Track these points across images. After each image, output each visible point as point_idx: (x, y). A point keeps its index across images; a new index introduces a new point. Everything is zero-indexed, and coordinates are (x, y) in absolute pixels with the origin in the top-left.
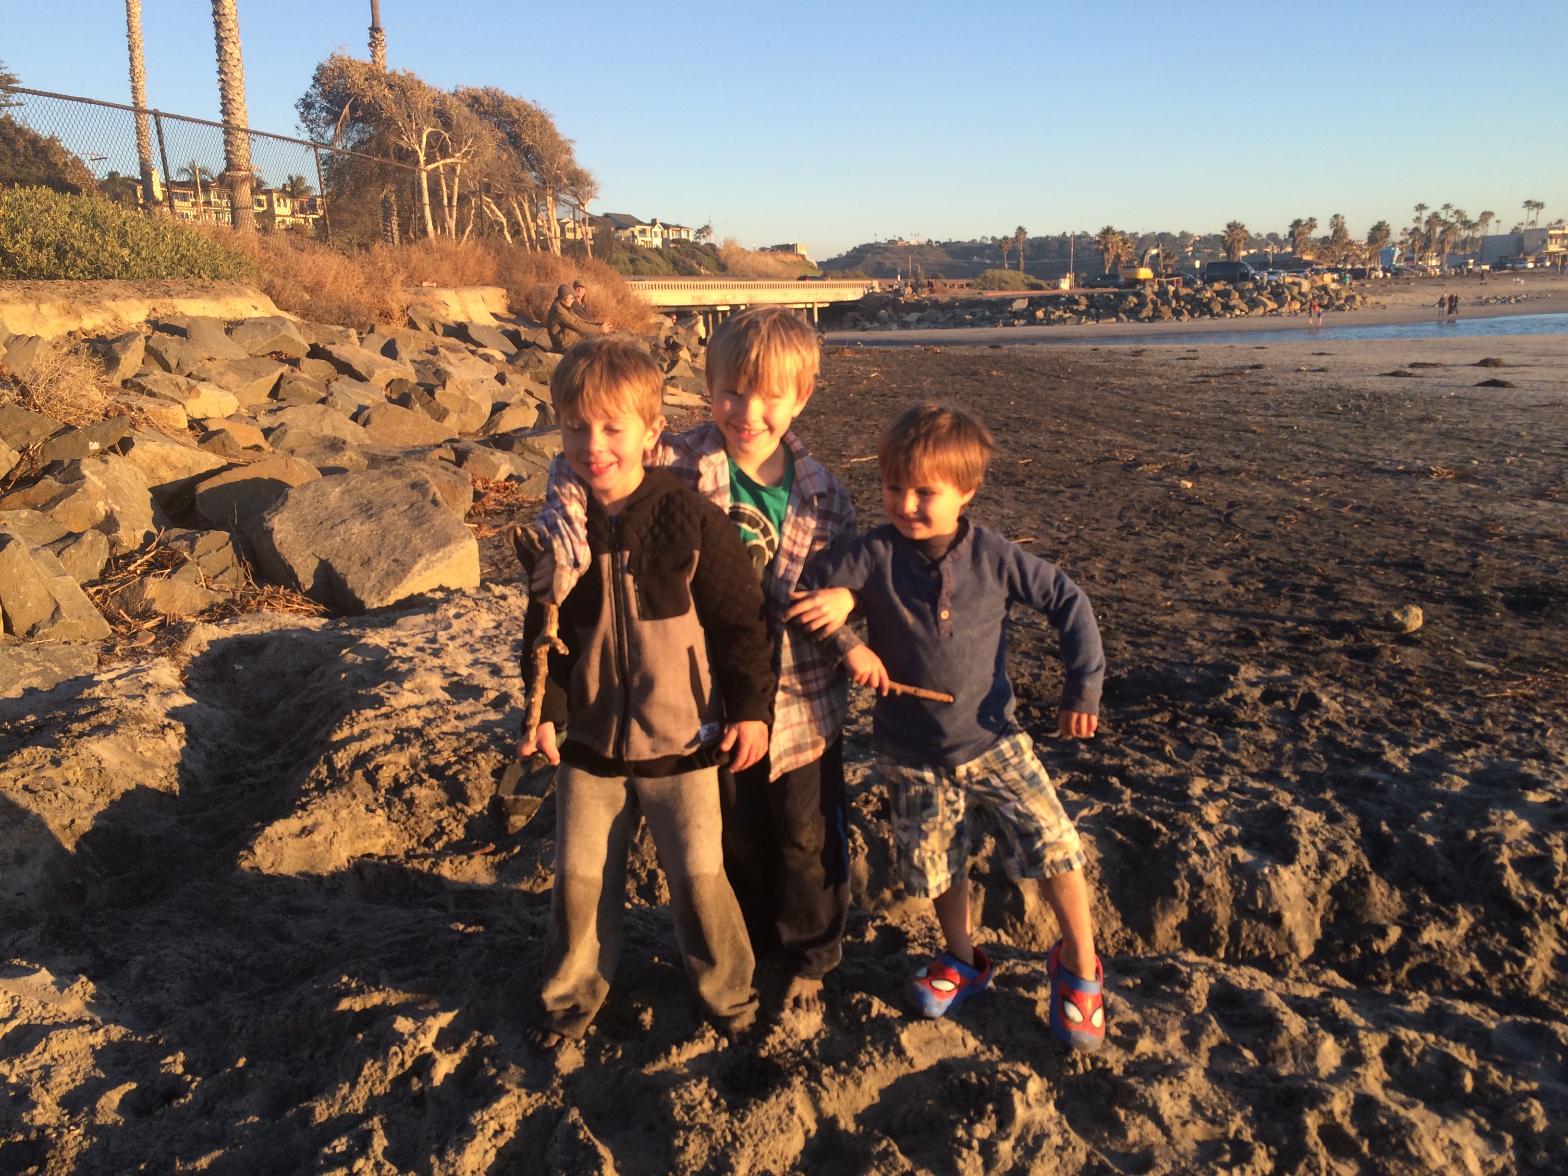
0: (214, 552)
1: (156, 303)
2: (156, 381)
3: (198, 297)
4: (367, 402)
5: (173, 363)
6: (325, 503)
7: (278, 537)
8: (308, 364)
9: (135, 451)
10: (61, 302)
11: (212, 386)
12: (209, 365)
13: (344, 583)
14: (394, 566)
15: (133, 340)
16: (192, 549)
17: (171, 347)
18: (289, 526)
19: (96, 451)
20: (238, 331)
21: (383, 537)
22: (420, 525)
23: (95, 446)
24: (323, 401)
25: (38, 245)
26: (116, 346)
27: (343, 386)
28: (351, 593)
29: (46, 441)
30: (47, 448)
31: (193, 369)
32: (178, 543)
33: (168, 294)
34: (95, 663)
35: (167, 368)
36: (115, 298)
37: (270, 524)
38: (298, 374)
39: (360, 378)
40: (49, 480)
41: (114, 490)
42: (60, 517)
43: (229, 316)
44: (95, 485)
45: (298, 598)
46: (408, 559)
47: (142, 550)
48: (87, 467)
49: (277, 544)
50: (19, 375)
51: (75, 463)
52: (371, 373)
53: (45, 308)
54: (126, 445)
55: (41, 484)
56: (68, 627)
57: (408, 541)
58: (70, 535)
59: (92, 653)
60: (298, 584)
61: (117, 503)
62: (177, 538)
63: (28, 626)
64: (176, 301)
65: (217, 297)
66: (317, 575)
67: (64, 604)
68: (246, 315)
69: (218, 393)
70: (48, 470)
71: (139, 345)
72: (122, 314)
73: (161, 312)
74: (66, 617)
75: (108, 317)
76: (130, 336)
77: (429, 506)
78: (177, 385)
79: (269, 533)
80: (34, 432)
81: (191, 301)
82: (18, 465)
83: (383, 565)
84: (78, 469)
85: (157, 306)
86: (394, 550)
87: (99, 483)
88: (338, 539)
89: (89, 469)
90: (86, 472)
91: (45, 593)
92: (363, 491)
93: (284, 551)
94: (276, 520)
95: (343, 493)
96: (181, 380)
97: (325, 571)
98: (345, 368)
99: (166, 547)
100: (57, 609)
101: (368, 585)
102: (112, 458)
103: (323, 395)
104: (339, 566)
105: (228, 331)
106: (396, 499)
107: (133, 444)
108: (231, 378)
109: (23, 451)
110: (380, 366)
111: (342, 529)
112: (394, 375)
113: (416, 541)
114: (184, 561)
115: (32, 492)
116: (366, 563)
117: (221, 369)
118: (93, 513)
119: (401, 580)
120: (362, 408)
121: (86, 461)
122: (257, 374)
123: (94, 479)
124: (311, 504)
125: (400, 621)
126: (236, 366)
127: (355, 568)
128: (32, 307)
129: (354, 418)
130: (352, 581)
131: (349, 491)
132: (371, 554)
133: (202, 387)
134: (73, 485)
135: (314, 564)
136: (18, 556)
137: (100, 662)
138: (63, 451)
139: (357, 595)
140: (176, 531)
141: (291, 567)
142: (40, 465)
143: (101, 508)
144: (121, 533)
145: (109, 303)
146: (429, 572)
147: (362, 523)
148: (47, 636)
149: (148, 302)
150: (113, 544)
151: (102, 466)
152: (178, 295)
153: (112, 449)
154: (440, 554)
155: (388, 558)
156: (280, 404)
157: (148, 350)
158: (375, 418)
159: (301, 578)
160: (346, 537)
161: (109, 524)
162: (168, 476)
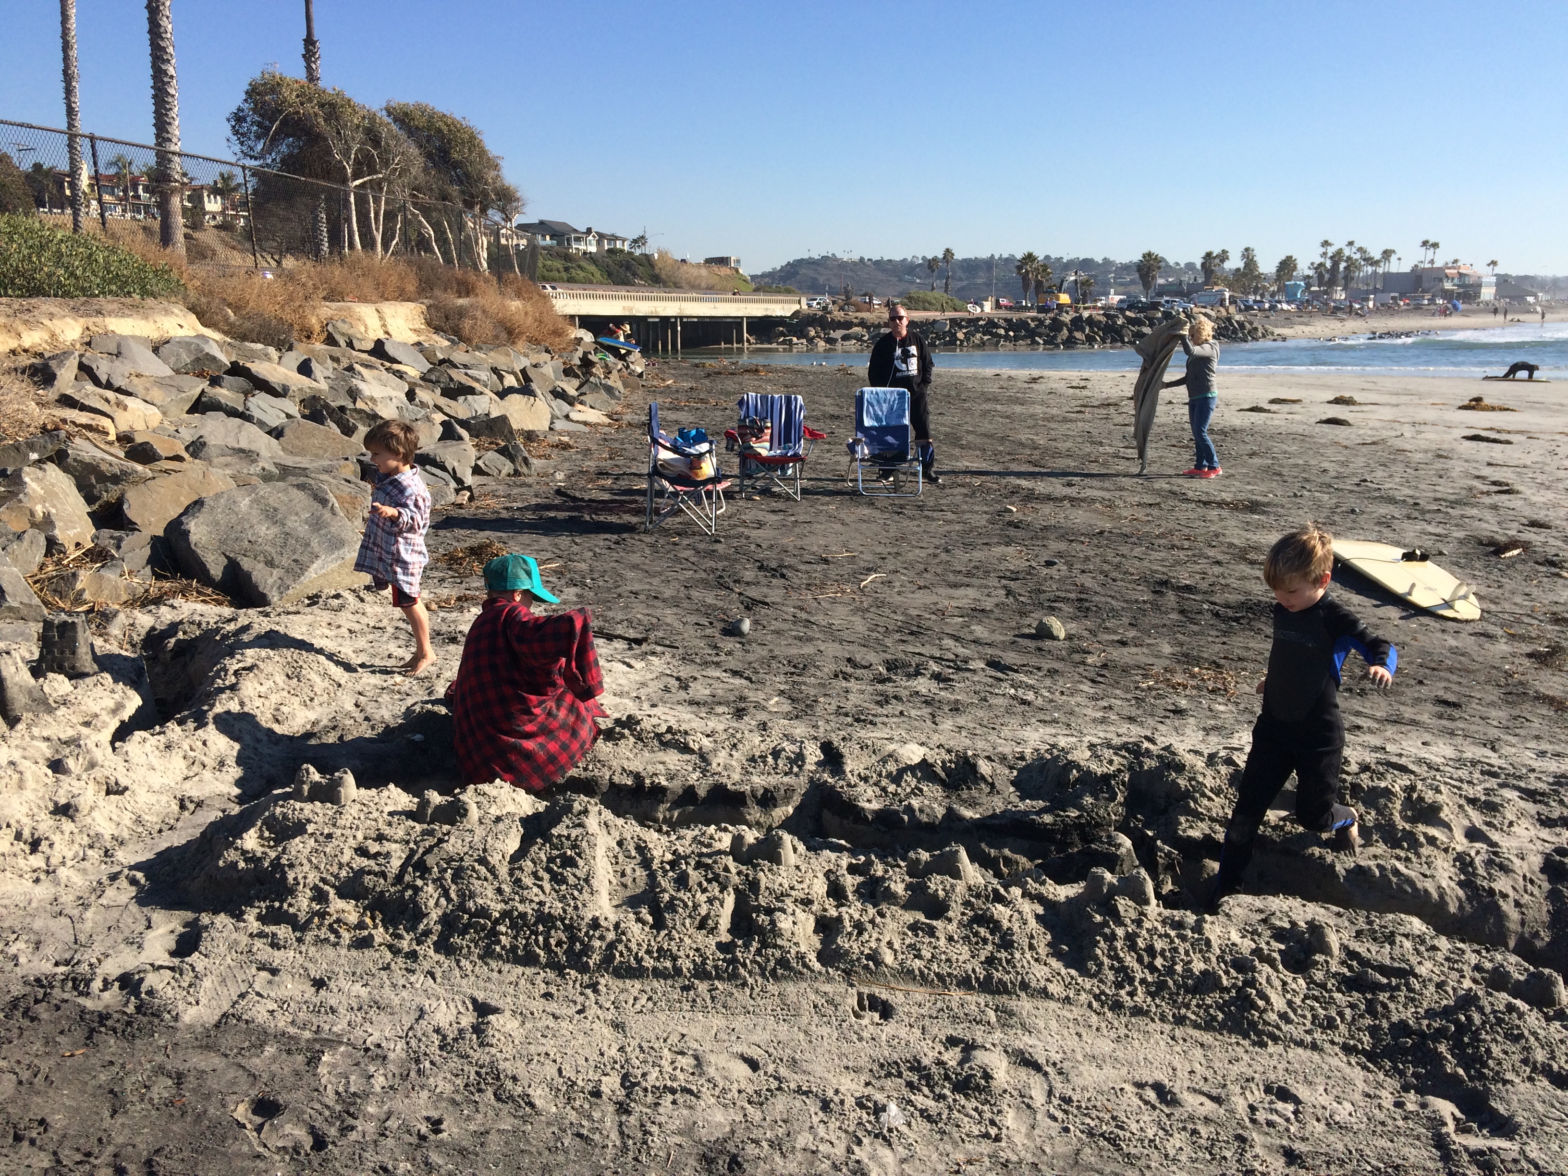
0: (138, 550)
1: (90, 321)
2: (87, 395)
3: (129, 316)
5: (103, 379)
6: (236, 511)
7: (193, 538)
8: (228, 381)
12: (136, 380)
13: (250, 578)
14: (293, 565)
15: (67, 358)
16: (118, 547)
17: (104, 365)
18: (204, 529)
19: (35, 461)
21: (286, 540)
22: (318, 531)
23: (34, 456)
24: (241, 415)
26: (53, 364)
27: (259, 401)
31: (122, 385)
32: (107, 542)
33: (99, 312)
35: (97, 382)
36: (51, 317)
37: (188, 529)
38: (218, 389)
39: (277, 394)
41: (50, 495)
42: (4, 517)
43: (155, 335)
45: (208, 590)
46: (305, 559)
48: (28, 474)
51: (17, 471)
52: (287, 389)
54: (61, 455)
56: (13, 609)
57: (308, 544)
58: (12, 533)
59: (32, 632)
60: (209, 578)
61: (53, 506)
62: (108, 537)
64: (108, 320)
65: (146, 316)
66: (224, 572)
67: (9, 591)
68: (172, 333)
69: (143, 407)
71: (72, 364)
72: (58, 332)
73: (94, 330)
75: (46, 336)
76: (66, 354)
77: (327, 515)
78: (106, 399)
79: (186, 535)
81: (122, 320)
83: (284, 564)
84: (20, 476)
86: (295, 552)
88: (246, 541)
89: (29, 476)
93: (198, 550)
94: (193, 524)
95: (252, 502)
96: (111, 394)
97: (233, 567)
98: (262, 385)
100: (2, 595)
101: (270, 581)
102: (49, 467)
103: (241, 410)
104: (246, 564)
106: (298, 508)
107: (68, 455)
108: (156, 394)
112: (308, 392)
113: (314, 544)
114: (112, 557)
116: (269, 562)
117: (148, 385)
118: (33, 515)
119: (299, 578)
121: (26, 470)
122: (180, 389)
123: (34, 485)
124: (223, 511)
126: (161, 382)
127: (260, 566)
130: (256, 577)
131: (257, 501)
132: (274, 555)
133: (129, 401)
134: (15, 490)
135: (223, 561)
138: (7, 460)
139: (261, 588)
140: (108, 532)
141: (203, 563)
143: (40, 510)
144: (57, 531)
145: (46, 322)
146: (323, 571)
147: (268, 528)
149: (82, 320)
150: (50, 542)
152: (109, 313)
153: (50, 459)
154: (333, 556)
155: (288, 558)
157: (82, 367)
158: (288, 432)
159: (212, 573)
160: (253, 539)
161: (46, 524)
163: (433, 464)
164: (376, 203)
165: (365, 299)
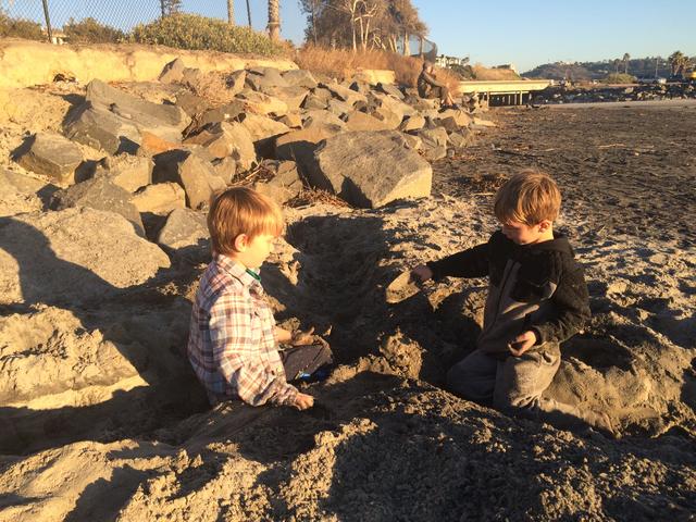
1: (249, 61)
3: (266, 60)
4: (346, 112)
5: (258, 87)
7: (322, 164)
8: (318, 90)
9: (246, 120)
10: (207, 57)
11: (276, 98)
12: (275, 89)
13: (360, 190)
14: (387, 181)
15: (240, 75)
16: (277, 170)
17: (257, 80)
18: (328, 159)
19: (228, 119)
21: (380, 165)
22: (400, 159)
23: (227, 116)
25: (195, 36)
26: (233, 77)
27: (334, 102)
28: (364, 195)
29: (204, 113)
30: (205, 117)
31: (267, 90)
33: (252, 58)
35: (254, 89)
36: (230, 58)
37: (318, 157)
39: (343, 100)
40: (205, 132)
41: (236, 139)
42: (211, 151)
43: (280, 69)
44: (228, 136)
45: (334, 197)
47: (252, 171)
49: (322, 168)
50: (191, 84)
51: (219, 124)
52: (347, 97)
53: (200, 59)
55: (202, 134)
57: (394, 168)
58: (217, 159)
60: (333, 190)
63: (198, 203)
64: (257, 61)
65: (275, 60)
66: (343, 186)
68: (288, 69)
70: (205, 128)
71: (242, 78)
73: (251, 66)
76: (238, 73)
77: (403, 149)
78: (260, 97)
79: (317, 162)
80: (198, 107)
81: (264, 61)
82: (191, 125)
83: (381, 180)
84: (220, 126)
85: (249, 63)
86: (386, 173)
87: (230, 135)
89: (225, 126)
90: (224, 129)
92: (366, 141)
93: (325, 172)
96: (262, 95)
97: (348, 183)
99: (264, 168)
101: (373, 191)
102: (235, 123)
104: (356, 180)
105: (282, 75)
108: (284, 95)
109: (193, 117)
110: (351, 94)
111: (356, 160)
112: (358, 99)
113: (399, 168)
114: (274, 176)
115: (197, 138)
116: (371, 179)
118: (227, 150)
119: (392, 189)
120: (344, 114)
121: (224, 123)
122: (296, 94)
123: (228, 132)
124: (338, 147)
125: (398, 211)
126: (285, 90)
127: (365, 182)
128: (194, 58)
129: (341, 117)
130: (364, 189)
132: (373, 175)
133: (271, 98)
134: (217, 135)
135: (342, 179)
136: (194, 162)
138: (212, 119)
139: (367, 196)
140: (268, 161)
141: (329, 181)
142: (201, 125)
143: (231, 148)
144: (241, 160)
145: (228, 60)
149: (245, 61)
150: (238, 166)
151: (231, 127)
153: (235, 119)
154: (412, 176)
156: (306, 110)
157: (246, 80)
158: (350, 118)
159: (335, 187)
161: (236, 155)
162: (262, 136)
163: (427, 137)
164: (365, 29)
165: (367, 68)
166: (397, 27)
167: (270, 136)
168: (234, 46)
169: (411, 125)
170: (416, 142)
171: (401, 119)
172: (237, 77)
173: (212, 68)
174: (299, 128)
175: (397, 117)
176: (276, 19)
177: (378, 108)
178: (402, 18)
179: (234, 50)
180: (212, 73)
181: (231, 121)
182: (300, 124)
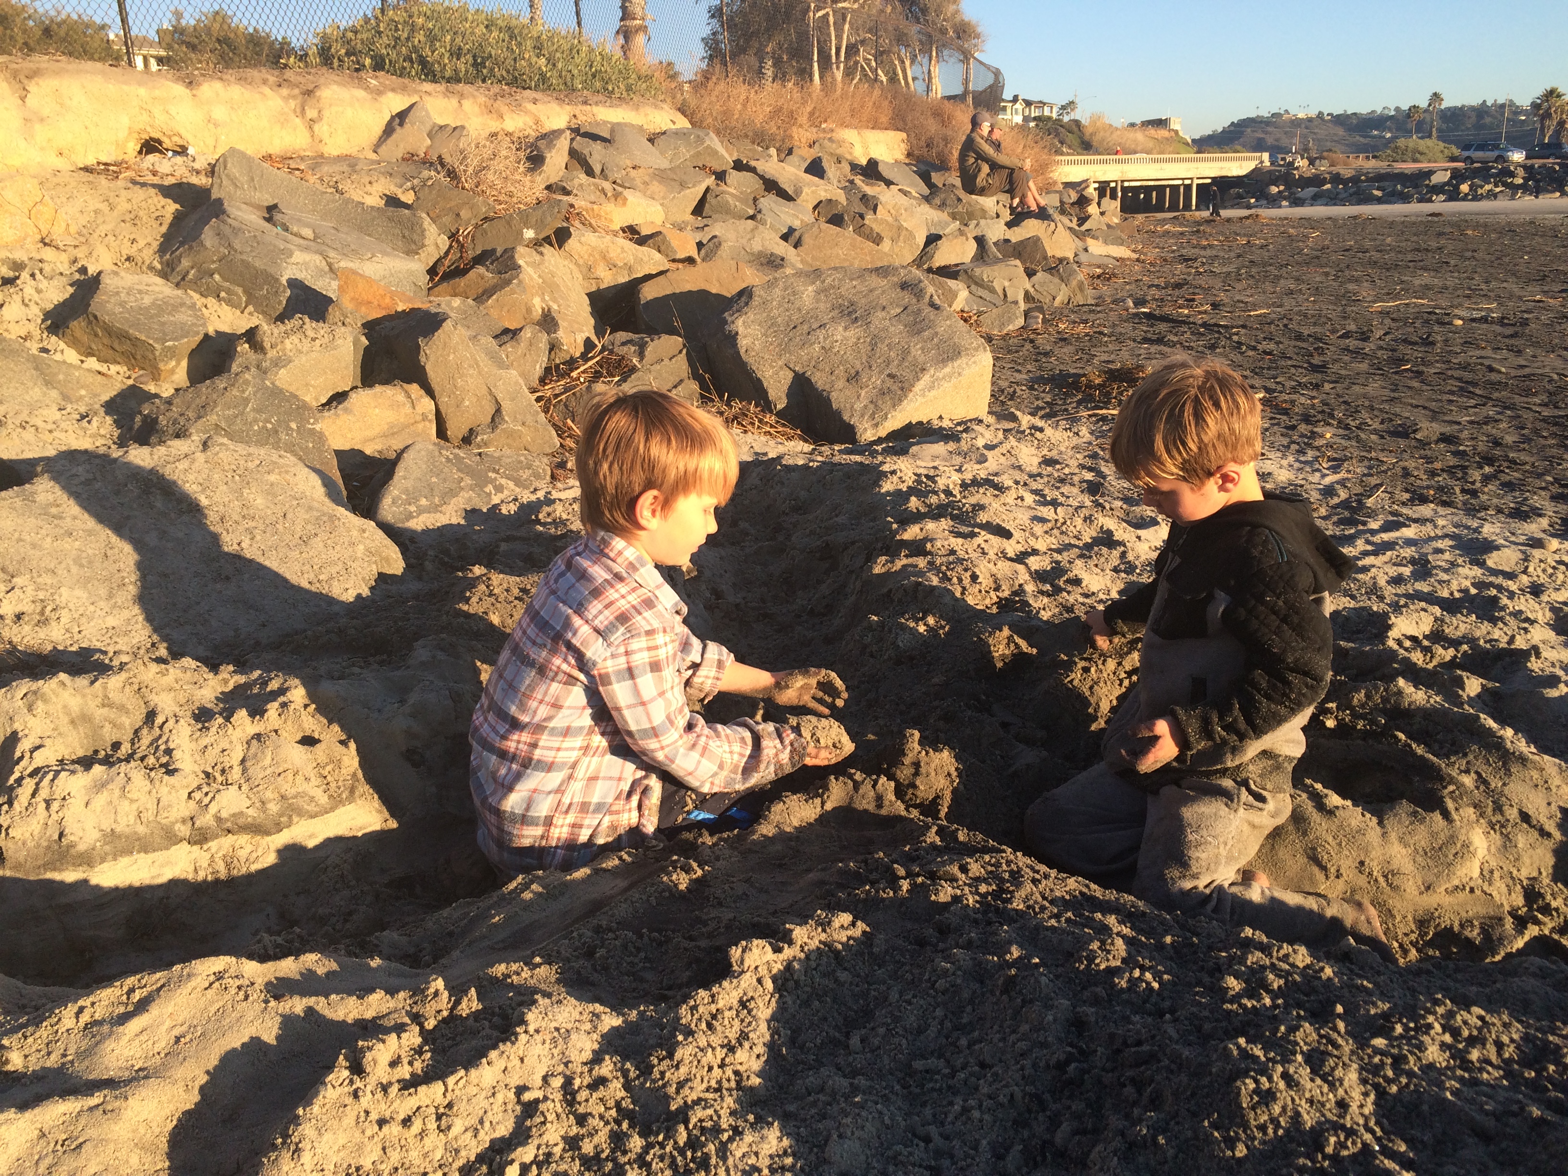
0: (667, 361)
1: (579, 109)
2: (581, 185)
3: (617, 106)
4: (796, 224)
5: (597, 169)
6: (798, 304)
7: (743, 343)
8: (734, 177)
9: (572, 244)
10: (482, 99)
11: (638, 194)
12: (633, 173)
13: (828, 401)
14: (889, 383)
15: (556, 141)
16: (641, 355)
17: (594, 152)
18: (756, 330)
19: (531, 240)
20: (659, 141)
21: (873, 346)
22: (919, 332)
23: (529, 234)
24: (752, 218)
26: (542, 144)
27: (769, 202)
28: (838, 414)
29: (477, 226)
30: (478, 235)
31: (618, 176)
32: (625, 348)
33: (585, 103)
34: (548, 478)
35: (590, 172)
36: (535, 102)
37: (733, 327)
38: (723, 187)
39: (788, 198)
40: (481, 269)
41: (549, 286)
42: (494, 313)
43: (648, 127)
44: (532, 279)
45: (770, 419)
46: (907, 374)
47: (585, 357)
48: (523, 256)
49: (742, 352)
50: (448, 159)
51: (509, 252)
52: (798, 192)
53: (467, 104)
54: (561, 237)
55: (472, 274)
56: (511, 434)
57: (906, 352)
58: (506, 331)
59: (543, 466)
60: (768, 402)
61: (555, 300)
62: (624, 344)
63: (464, 431)
64: (595, 109)
65: (637, 108)
66: (792, 391)
67: (506, 405)
68: (665, 128)
69: (644, 201)
70: (479, 260)
71: (563, 144)
72: (543, 118)
73: (582, 118)
74: (509, 423)
75: (530, 121)
76: (553, 136)
77: (927, 310)
78: (603, 191)
79: (733, 338)
80: (465, 214)
81: (611, 110)
82: (447, 253)
83: (876, 380)
84: (513, 257)
85: (577, 113)
86: (888, 363)
87: (535, 276)
88: (817, 347)
89: (524, 257)
90: (521, 262)
91: (484, 391)
92: (843, 291)
93: (750, 360)
94: (740, 322)
95: (818, 292)
96: (607, 186)
97: (802, 386)
98: (771, 186)
99: (611, 352)
100: (498, 411)
101: (858, 406)
102: (547, 249)
103: (751, 212)
104: (820, 380)
105: (651, 140)
106: (883, 301)
107: (569, 235)
108: (656, 187)
109: (453, 236)
110: (808, 185)
111: (821, 334)
112: (823, 195)
113: (916, 351)
114: (633, 370)
115: (462, 282)
116: (853, 378)
117: (647, 178)
118: (529, 310)
119: (900, 400)
120: (791, 230)
121: (521, 250)
122: (683, 185)
123: (530, 270)
124: (780, 305)
125: (914, 449)
126: (661, 175)
127: (841, 384)
128: (454, 101)
129: (785, 237)
130: (837, 400)
131: (824, 290)
132: (859, 367)
133: (626, 193)
134: (507, 276)
135: (787, 377)
136: (456, 339)
137: (553, 477)
138: (494, 239)
139: (846, 417)
140: (622, 336)
141: (759, 381)
142: (471, 254)
143: (538, 305)
144: (561, 334)
145: (530, 106)
146: (933, 393)
147: (846, 328)
148: (486, 444)
149: (568, 109)
150: (553, 347)
151: (538, 258)
152: (597, 104)
153: (547, 240)
154: (947, 370)
155: (881, 372)
156: (705, 221)
157: (573, 153)
158: (807, 240)
159: (772, 394)
160: (827, 344)
161: (548, 322)
162: (608, 279)
163: (980, 284)
164: (839, 37)
165: (844, 125)
166: (913, 30)
167: (623, 279)
168: (543, 75)
169: (944, 256)
170: (955, 295)
171: (921, 240)
172: (550, 145)
173: (494, 125)
174: (690, 260)
175: (911, 235)
176: (638, 11)
177: (869, 217)
178: (924, 11)
179: (543, 84)
180: (494, 135)
181: (536, 244)
182: (694, 253)
